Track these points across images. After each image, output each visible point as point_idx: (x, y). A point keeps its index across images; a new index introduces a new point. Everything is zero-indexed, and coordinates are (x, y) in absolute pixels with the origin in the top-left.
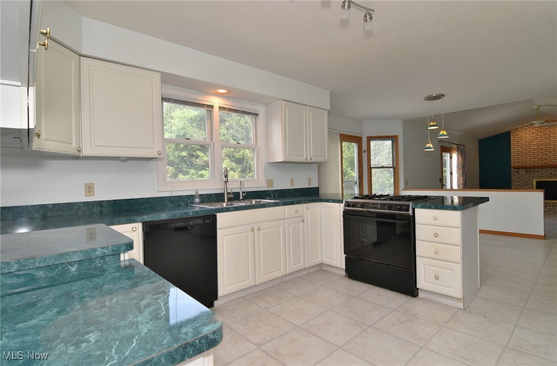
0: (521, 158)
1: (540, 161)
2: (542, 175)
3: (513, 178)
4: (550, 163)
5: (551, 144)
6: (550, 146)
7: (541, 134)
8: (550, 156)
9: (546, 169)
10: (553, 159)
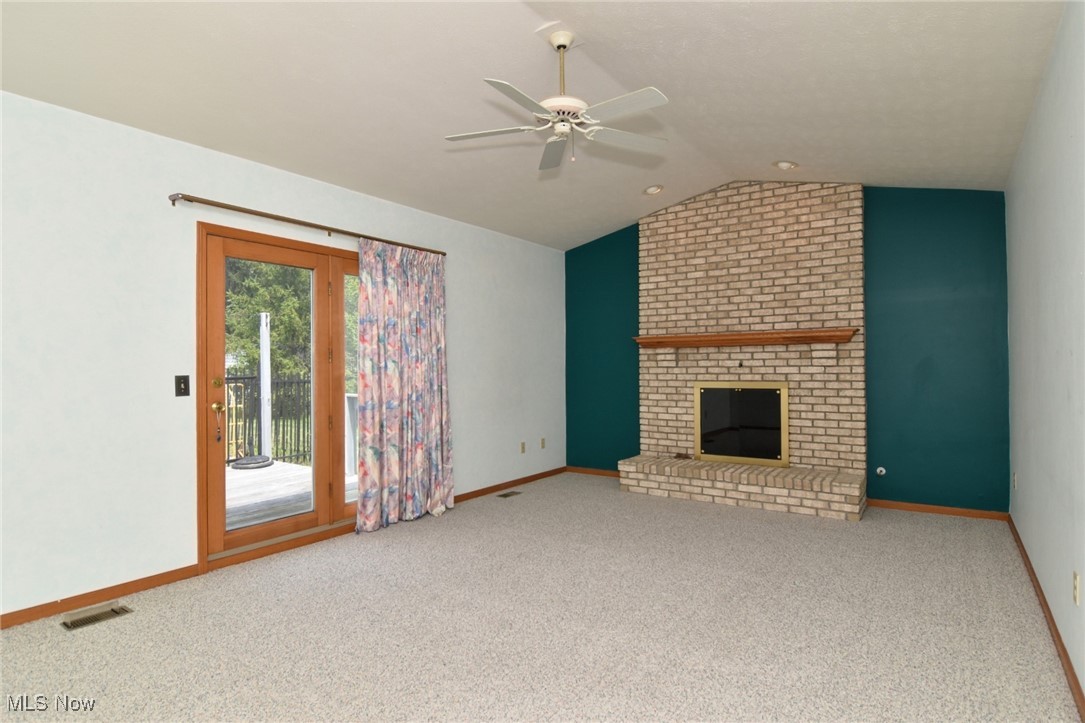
0: (664, 312)
1: (713, 322)
2: (717, 370)
3: (644, 377)
4: (739, 328)
5: (743, 263)
6: (741, 270)
7: (718, 230)
8: (738, 304)
9: (727, 350)
10: (746, 314)
